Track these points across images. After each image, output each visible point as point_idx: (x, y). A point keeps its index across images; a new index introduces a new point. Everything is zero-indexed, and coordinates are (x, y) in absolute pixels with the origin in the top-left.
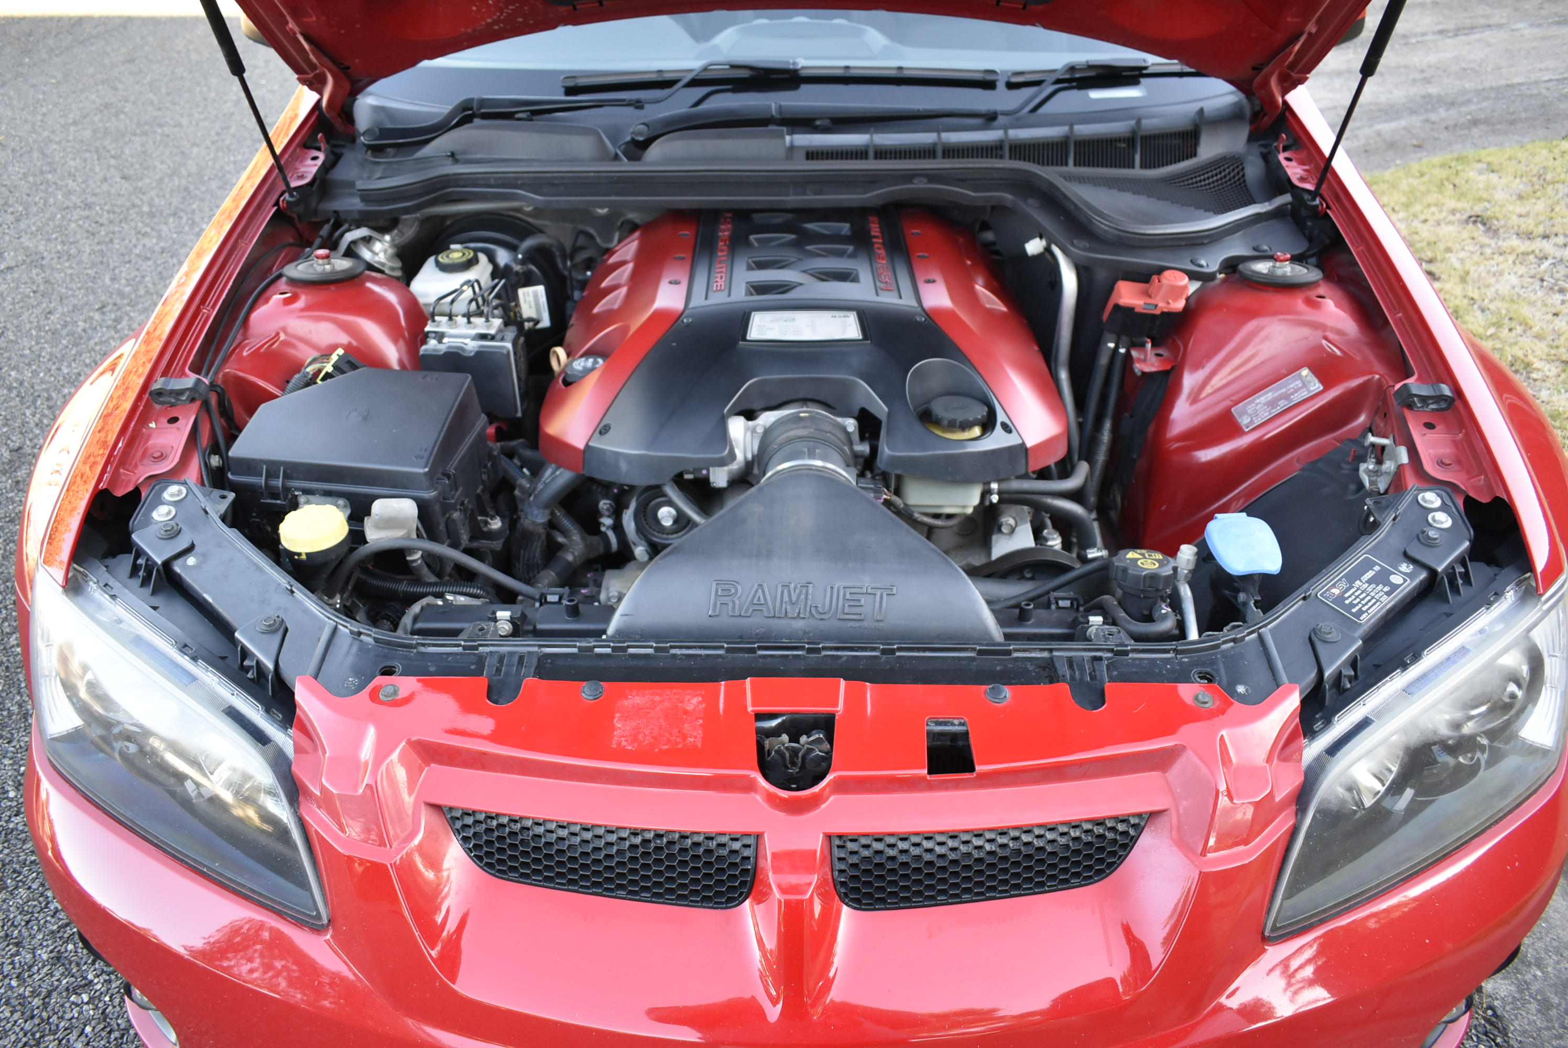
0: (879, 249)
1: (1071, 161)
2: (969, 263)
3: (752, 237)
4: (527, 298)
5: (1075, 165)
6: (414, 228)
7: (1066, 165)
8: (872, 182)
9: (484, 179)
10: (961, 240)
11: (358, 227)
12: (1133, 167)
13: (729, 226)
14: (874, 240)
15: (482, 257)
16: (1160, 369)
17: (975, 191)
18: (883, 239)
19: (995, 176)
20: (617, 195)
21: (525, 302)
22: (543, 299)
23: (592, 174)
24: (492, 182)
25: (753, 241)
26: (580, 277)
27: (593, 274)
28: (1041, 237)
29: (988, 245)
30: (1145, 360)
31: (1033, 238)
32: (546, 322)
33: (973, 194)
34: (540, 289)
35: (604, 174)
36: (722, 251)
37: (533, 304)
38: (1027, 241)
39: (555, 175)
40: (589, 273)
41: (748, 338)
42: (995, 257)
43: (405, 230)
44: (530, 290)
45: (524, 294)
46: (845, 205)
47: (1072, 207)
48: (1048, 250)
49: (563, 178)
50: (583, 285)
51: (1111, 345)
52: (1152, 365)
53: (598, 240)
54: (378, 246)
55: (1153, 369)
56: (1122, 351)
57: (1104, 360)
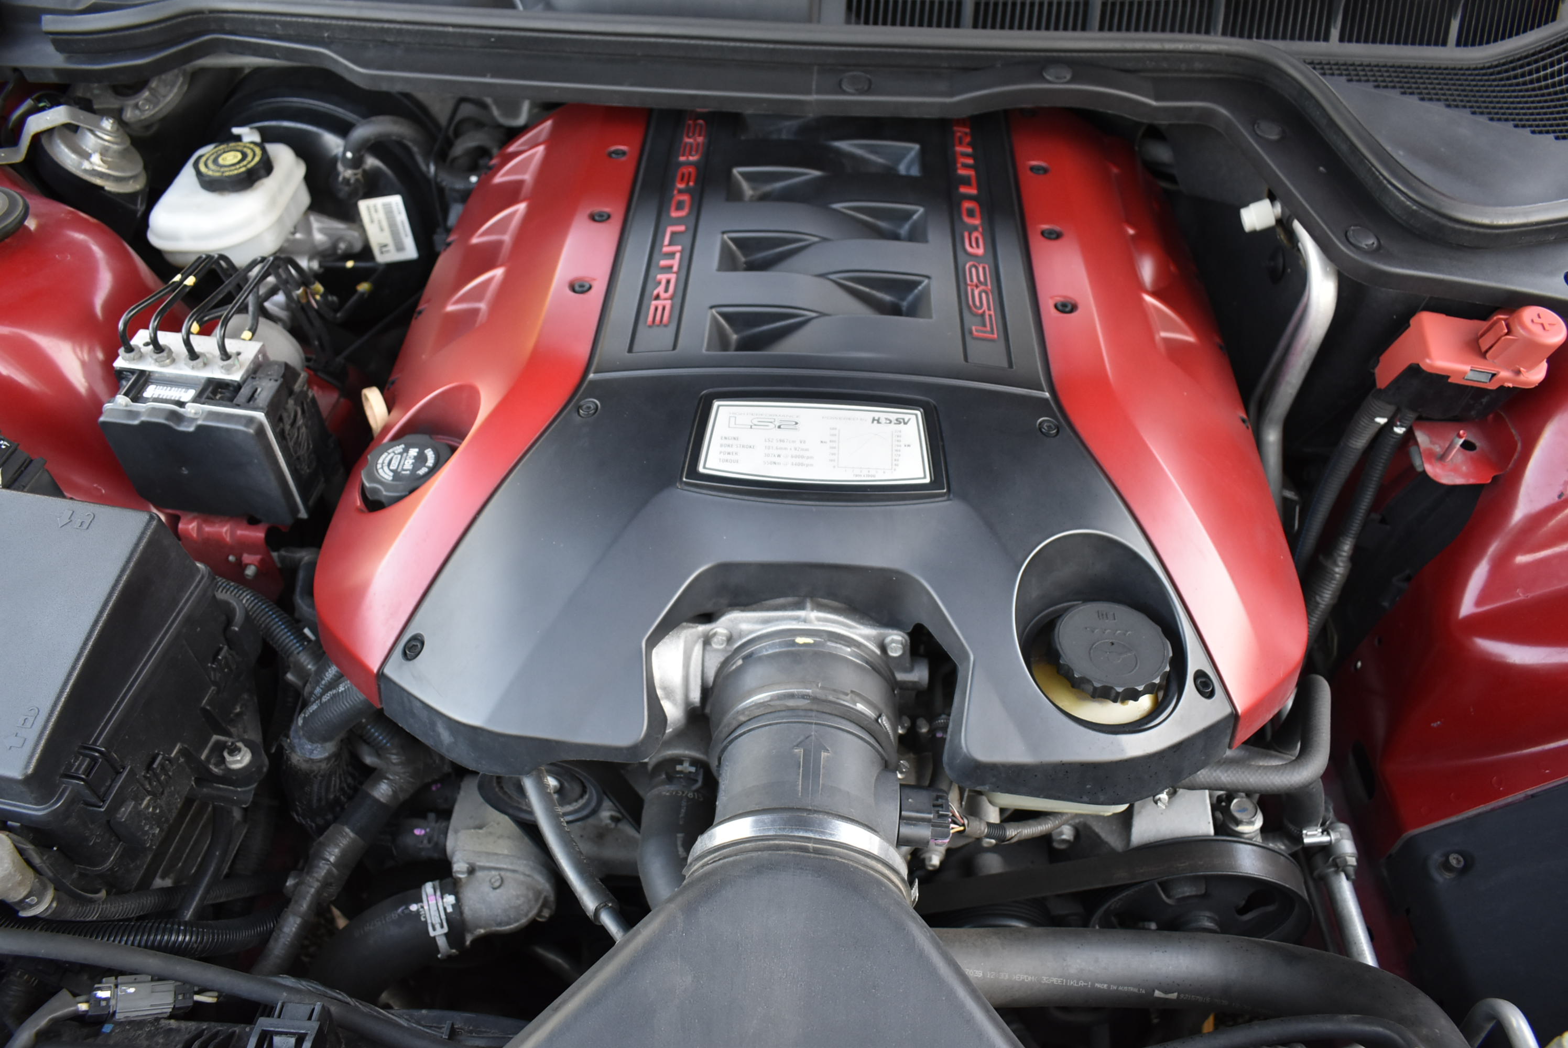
0: (971, 213)
1: (1335, 33)
2: (1131, 232)
3: (736, 171)
4: (375, 216)
5: (1341, 40)
6: (175, 90)
7: (1326, 39)
8: (965, 70)
9: (263, 23)
10: (1115, 170)
11: (55, 103)
12: (1444, 44)
13: (700, 139)
14: (963, 190)
15: (282, 155)
16: (1472, 481)
17: (1157, 99)
18: (979, 188)
19: (1198, 65)
20: (494, 76)
21: (372, 221)
22: (402, 217)
23: (451, 29)
24: (279, 29)
25: (740, 177)
26: (459, 185)
27: (478, 182)
28: (1272, 198)
29: (1156, 171)
30: (1442, 458)
31: (1257, 198)
32: (410, 252)
33: (1154, 103)
34: (396, 201)
35: (471, 31)
36: (679, 206)
37: (385, 224)
38: (1246, 205)
39: (386, 25)
40: (474, 179)
41: (701, 469)
42: (1164, 184)
43: (162, 90)
44: (379, 202)
45: (368, 208)
46: (914, 114)
47: (1344, 147)
48: (1283, 223)
49: (400, 32)
50: (465, 196)
51: (1382, 421)
52: (1455, 470)
53: (496, 112)
54: (90, 141)
55: (1459, 481)
56: (1399, 430)
57: (1360, 442)
